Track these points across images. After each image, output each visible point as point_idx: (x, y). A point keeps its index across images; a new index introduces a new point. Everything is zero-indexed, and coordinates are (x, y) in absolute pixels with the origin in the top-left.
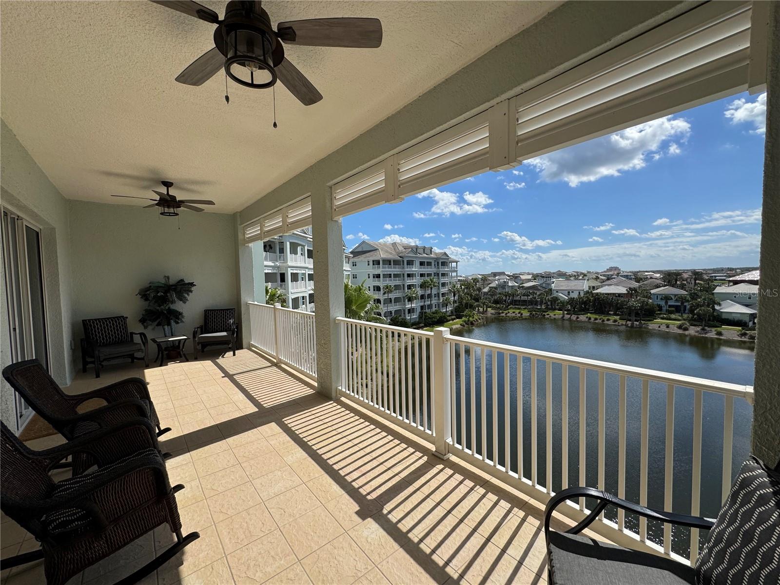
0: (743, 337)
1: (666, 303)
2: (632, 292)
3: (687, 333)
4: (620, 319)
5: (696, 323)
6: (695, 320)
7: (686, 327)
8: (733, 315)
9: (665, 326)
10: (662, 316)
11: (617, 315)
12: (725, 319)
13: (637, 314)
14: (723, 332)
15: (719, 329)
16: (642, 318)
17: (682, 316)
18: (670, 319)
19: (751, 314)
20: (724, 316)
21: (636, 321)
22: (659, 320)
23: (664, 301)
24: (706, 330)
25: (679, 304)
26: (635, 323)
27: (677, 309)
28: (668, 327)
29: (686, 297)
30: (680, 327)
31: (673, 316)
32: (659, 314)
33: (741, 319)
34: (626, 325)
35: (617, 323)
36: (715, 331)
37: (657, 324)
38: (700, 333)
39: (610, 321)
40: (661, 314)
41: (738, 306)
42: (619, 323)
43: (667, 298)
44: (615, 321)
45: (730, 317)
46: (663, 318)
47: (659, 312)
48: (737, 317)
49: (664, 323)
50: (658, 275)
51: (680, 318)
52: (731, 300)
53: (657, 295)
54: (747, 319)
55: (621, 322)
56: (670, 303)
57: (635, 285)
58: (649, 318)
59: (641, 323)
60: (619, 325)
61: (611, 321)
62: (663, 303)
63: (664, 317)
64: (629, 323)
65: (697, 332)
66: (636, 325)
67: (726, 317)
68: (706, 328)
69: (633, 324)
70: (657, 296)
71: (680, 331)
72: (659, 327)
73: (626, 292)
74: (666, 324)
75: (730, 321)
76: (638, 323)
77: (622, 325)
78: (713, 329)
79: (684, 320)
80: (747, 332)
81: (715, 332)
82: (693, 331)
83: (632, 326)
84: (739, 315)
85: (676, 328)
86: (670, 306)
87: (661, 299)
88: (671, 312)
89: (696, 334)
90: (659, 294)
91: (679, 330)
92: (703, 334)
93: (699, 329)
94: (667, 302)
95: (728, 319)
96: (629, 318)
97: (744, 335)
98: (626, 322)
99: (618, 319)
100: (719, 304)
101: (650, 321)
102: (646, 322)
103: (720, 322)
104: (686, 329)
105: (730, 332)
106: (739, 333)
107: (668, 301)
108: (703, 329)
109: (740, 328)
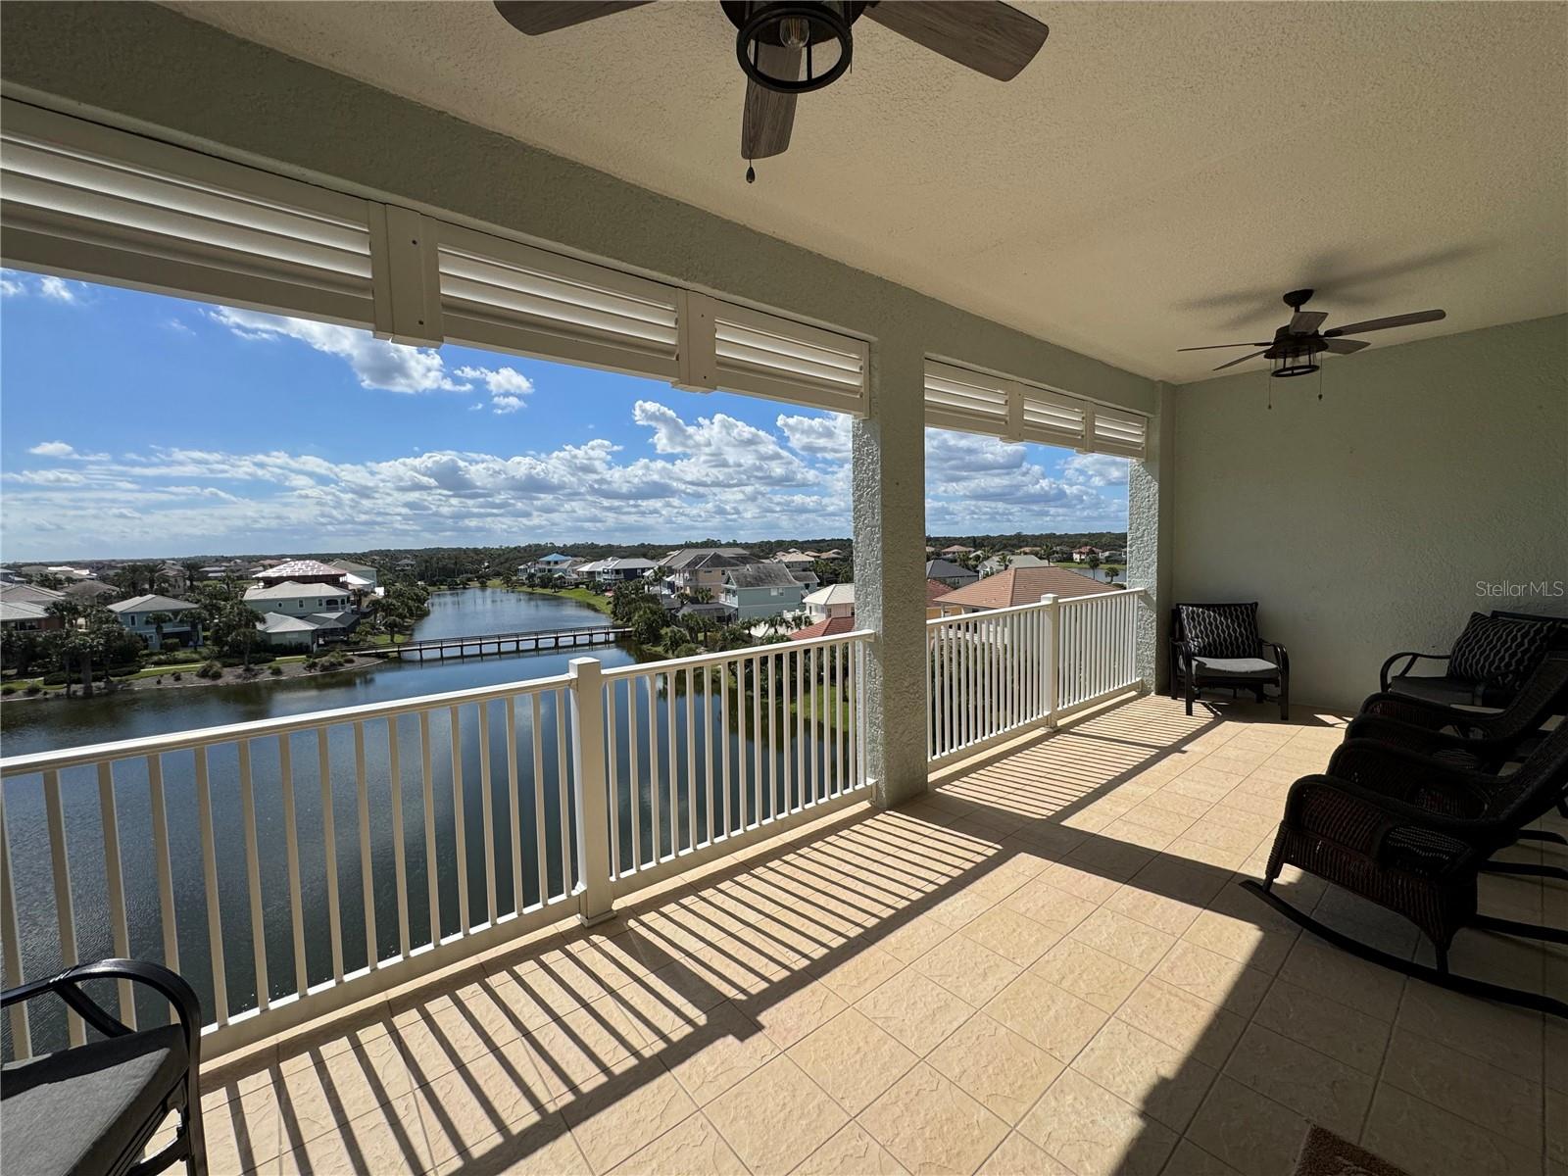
0: (313, 671)
1: (159, 629)
2: (61, 613)
3: (220, 682)
4: (46, 683)
5: (231, 661)
6: (226, 655)
7: (216, 672)
8: (288, 636)
9: (173, 678)
10: (156, 658)
11: (34, 675)
12: (277, 645)
13: (96, 666)
14: (282, 667)
15: (273, 664)
16: (110, 671)
17: (196, 652)
18: (176, 662)
19: (313, 631)
20: (274, 641)
21: (97, 679)
22: (152, 669)
23: (155, 626)
24: (253, 670)
25: (187, 628)
26: (94, 684)
27: (185, 640)
28: (178, 678)
29: (199, 614)
30: (203, 674)
31: (180, 655)
32: (147, 655)
33: (300, 641)
34: (71, 696)
35: (39, 696)
36: (270, 668)
37: (148, 678)
38: (245, 678)
39: (14, 695)
40: (151, 654)
41: (292, 620)
42: (46, 693)
43: (158, 619)
44: (33, 691)
45: (284, 641)
46: (158, 663)
47: (145, 652)
48: (295, 640)
49: (167, 673)
50: (85, 573)
51: (195, 656)
52: (275, 612)
53: (131, 616)
54: (308, 640)
55: (52, 690)
56: (167, 629)
57: (57, 596)
58: (128, 669)
59: (109, 682)
60: (47, 699)
61: (20, 692)
62: (150, 631)
63: (160, 659)
64: (78, 689)
65: (239, 676)
66: (99, 688)
67: (279, 642)
68: (252, 666)
69: (88, 689)
70: (133, 618)
71: (206, 682)
72: (159, 682)
73: (45, 615)
74: (173, 674)
75: (285, 646)
76: (102, 684)
77: (58, 696)
78: (265, 666)
79: (205, 659)
80: (317, 660)
81: (270, 671)
82: (230, 677)
83: (88, 694)
84: (295, 636)
85: (196, 678)
86: (166, 636)
87: (147, 622)
88: (173, 648)
89: (239, 681)
90: (137, 613)
91: (203, 680)
92: (250, 678)
93: (240, 670)
94: (162, 628)
95: (281, 644)
96: (75, 676)
97: (313, 666)
98: (68, 687)
99: (41, 686)
100: (263, 621)
101: (131, 673)
102: (124, 678)
103: (270, 652)
104: (217, 676)
105: (293, 666)
106: (305, 665)
107: (163, 625)
108: (247, 670)
109: (304, 656)
